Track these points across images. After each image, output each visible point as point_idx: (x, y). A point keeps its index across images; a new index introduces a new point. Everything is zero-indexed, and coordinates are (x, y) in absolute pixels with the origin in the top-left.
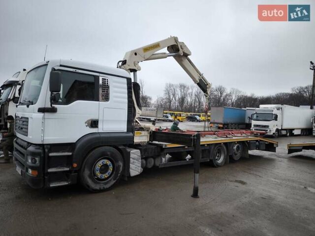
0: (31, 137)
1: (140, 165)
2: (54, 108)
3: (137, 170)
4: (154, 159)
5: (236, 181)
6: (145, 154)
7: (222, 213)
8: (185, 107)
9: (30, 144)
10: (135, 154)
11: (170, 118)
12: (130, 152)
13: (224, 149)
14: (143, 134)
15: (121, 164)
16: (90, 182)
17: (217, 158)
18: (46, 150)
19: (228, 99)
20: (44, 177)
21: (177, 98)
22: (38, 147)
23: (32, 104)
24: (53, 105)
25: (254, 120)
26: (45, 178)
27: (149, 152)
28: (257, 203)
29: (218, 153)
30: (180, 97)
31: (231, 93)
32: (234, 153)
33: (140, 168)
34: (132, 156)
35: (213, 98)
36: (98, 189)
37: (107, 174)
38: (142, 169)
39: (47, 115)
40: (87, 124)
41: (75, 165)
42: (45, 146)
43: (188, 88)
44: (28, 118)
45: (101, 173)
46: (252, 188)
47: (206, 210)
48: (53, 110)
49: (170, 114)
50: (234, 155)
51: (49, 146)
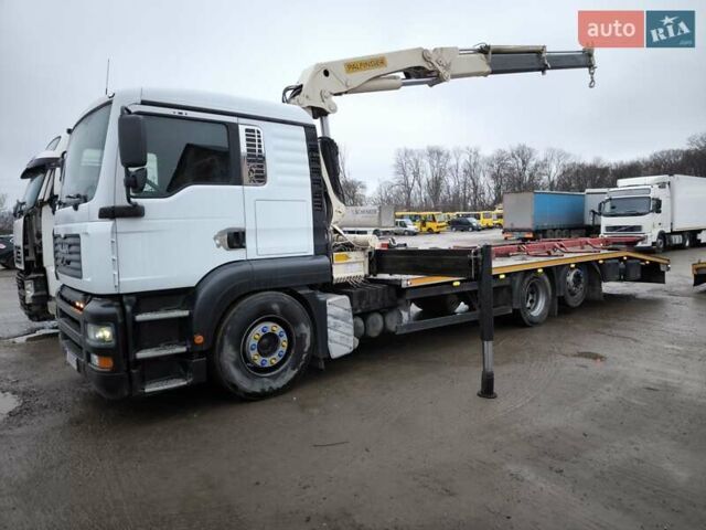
0: (89, 280)
1: (351, 331)
2: (135, 205)
3: (345, 343)
4: (383, 314)
5: (581, 355)
6: (360, 304)
7: (556, 429)
8: (444, 201)
9: (88, 297)
10: (337, 306)
11: (411, 227)
12: (325, 302)
13: (545, 284)
14: (353, 260)
15: (306, 330)
16: (237, 375)
17: (528, 305)
18: (128, 308)
19: (540, 174)
20: (128, 371)
21: (424, 181)
22: (109, 302)
23: (86, 201)
24: (132, 200)
25: (607, 215)
26: (130, 375)
27: (370, 299)
28: (636, 402)
29: (532, 293)
30: (430, 178)
31: (546, 160)
32: (570, 291)
33: (352, 338)
34: (330, 310)
35: (506, 175)
36: (258, 390)
37: (276, 355)
38: (357, 341)
39: (122, 224)
40: (218, 242)
41: (199, 339)
42: (125, 299)
43: (448, 156)
44: (78, 236)
45: (261, 354)
46: (620, 367)
47: (518, 425)
48: (135, 212)
49: (410, 217)
50: (568, 294)
51: (133, 298)
